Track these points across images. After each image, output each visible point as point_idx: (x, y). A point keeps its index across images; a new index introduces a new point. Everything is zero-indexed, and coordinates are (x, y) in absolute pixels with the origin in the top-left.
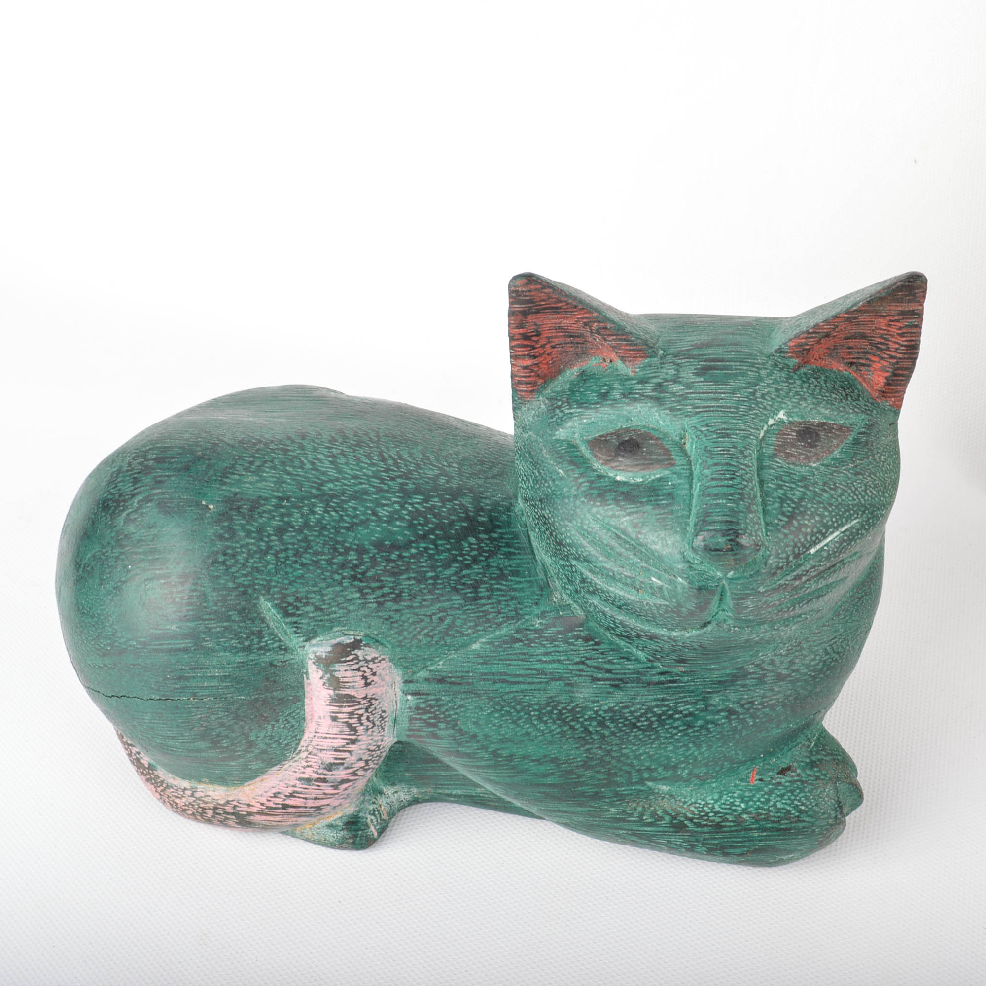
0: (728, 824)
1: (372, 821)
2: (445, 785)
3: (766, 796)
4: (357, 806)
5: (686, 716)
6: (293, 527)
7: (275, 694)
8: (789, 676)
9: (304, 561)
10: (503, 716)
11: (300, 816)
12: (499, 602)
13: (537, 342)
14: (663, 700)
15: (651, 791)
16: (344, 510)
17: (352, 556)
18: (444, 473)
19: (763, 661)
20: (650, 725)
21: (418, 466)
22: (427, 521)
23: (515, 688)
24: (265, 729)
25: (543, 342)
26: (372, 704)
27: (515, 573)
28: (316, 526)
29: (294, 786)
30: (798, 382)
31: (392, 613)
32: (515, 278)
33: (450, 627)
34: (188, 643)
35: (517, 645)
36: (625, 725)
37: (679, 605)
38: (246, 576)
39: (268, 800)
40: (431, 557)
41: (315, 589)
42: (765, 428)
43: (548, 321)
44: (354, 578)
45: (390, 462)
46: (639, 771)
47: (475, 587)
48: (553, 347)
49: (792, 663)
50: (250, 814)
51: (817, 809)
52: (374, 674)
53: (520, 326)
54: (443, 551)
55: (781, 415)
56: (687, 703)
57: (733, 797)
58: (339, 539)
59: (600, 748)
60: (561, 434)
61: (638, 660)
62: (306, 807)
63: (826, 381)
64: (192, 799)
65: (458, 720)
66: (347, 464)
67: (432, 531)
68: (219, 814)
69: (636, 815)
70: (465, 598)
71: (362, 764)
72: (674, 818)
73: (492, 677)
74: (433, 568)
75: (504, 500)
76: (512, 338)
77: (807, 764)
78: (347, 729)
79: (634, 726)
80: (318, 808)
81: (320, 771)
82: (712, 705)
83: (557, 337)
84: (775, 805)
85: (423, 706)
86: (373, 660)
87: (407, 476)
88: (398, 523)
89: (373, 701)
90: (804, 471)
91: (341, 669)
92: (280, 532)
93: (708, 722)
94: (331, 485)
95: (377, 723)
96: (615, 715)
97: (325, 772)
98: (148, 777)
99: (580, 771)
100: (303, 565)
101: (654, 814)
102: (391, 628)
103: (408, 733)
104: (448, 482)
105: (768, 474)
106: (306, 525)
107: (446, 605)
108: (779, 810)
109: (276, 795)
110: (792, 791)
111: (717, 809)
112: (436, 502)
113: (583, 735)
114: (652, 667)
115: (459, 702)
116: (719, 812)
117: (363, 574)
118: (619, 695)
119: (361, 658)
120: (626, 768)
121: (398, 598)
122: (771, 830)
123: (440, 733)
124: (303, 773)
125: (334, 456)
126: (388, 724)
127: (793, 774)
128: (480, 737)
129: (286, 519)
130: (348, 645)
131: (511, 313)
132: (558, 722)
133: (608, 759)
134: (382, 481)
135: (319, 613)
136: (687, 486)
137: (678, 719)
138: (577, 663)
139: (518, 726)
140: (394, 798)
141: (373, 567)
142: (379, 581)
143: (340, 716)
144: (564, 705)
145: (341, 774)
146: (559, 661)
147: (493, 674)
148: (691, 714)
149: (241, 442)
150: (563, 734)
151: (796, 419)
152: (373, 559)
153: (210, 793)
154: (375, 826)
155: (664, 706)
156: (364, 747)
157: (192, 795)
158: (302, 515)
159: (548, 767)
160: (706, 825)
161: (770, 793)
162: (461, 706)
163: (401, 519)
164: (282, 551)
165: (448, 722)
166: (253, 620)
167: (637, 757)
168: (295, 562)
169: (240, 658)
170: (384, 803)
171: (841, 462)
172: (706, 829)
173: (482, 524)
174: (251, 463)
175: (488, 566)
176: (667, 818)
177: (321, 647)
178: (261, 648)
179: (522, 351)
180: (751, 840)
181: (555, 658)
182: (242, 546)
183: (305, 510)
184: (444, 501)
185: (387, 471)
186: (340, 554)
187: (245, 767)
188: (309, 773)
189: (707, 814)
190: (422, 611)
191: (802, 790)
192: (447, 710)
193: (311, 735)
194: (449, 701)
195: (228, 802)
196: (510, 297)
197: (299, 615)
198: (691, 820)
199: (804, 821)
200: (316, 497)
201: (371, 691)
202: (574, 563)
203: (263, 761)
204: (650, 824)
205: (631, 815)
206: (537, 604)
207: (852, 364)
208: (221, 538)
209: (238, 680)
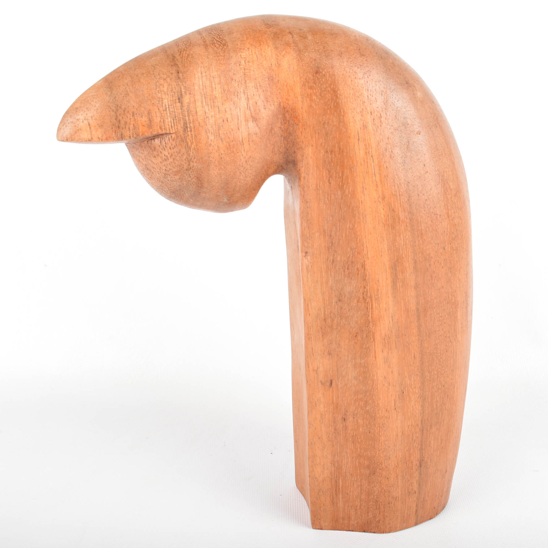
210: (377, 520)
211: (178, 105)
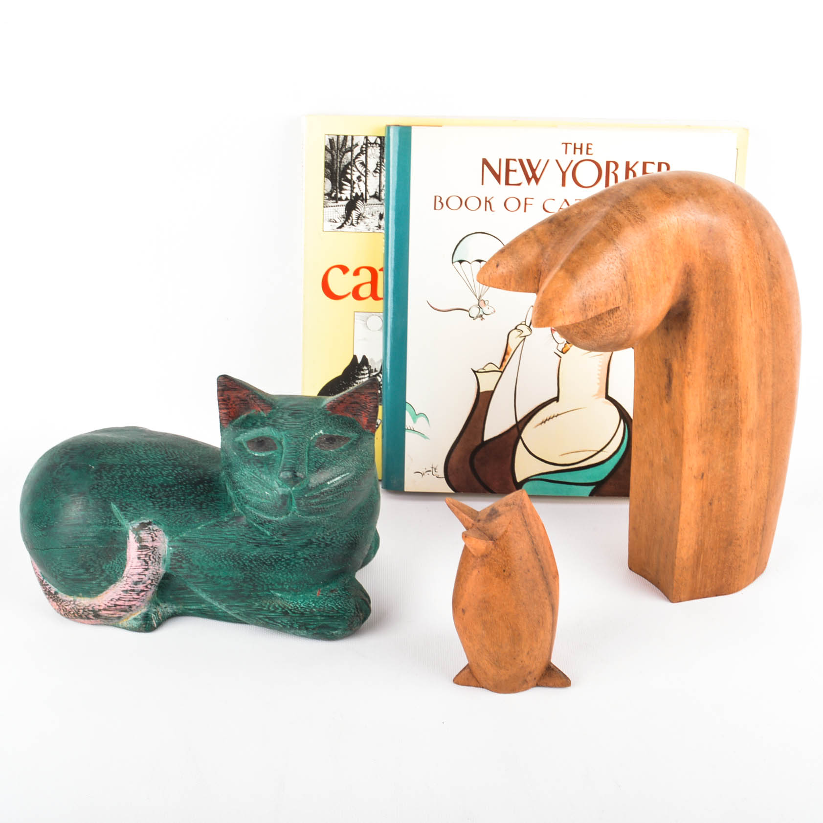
0: (307, 613)
1: (154, 617)
2: (188, 603)
3: (324, 601)
4: (147, 608)
5: (286, 560)
6: (126, 476)
7: (115, 546)
8: (331, 545)
9: (131, 489)
10: (209, 557)
11: (122, 611)
12: (211, 510)
13: (229, 403)
14: (277, 552)
15: (273, 595)
16: (148, 470)
17: (150, 489)
18: (192, 459)
19: (319, 537)
20: (271, 563)
21: (181, 456)
22: (183, 477)
23: (215, 545)
24: (110, 563)
25: (231, 403)
26: (155, 550)
27: (219, 500)
28: (136, 476)
29: (120, 595)
30: (330, 420)
31: (165, 512)
32: (220, 376)
33: (190, 519)
34: (81, 521)
35: (217, 528)
36: (261, 563)
37: (276, 503)
38: (106, 494)
39: (108, 603)
40: (183, 491)
41: (134, 501)
42: (314, 436)
43: (233, 394)
44: (151, 497)
45: (169, 454)
46: (267, 585)
47: (201, 504)
48: (236, 405)
49: (332, 539)
50: (100, 610)
51: (346, 607)
52: (156, 536)
53: (222, 396)
54: (188, 489)
55: (321, 432)
56: (287, 554)
57: (309, 601)
58: (145, 482)
59: (250, 573)
60: (238, 439)
61: (267, 535)
62: (124, 606)
63: (342, 420)
64: (73, 606)
65: (190, 559)
66: (151, 454)
67: (184, 481)
68: (86, 612)
69: (267, 607)
70: (196, 508)
71: (150, 581)
72: (283, 609)
73: (205, 540)
74: (184, 495)
75: (217, 471)
76: (219, 401)
77: (343, 589)
78: (144, 563)
79: (265, 563)
80: (130, 607)
81: (132, 586)
82: (298, 556)
83: (237, 401)
84: (327, 605)
85: (176, 552)
86: (156, 530)
87: (175, 459)
88: (171, 477)
89: (155, 549)
90: (326, 452)
91: (143, 533)
92: (121, 478)
93: (296, 563)
94: (143, 461)
95: (157, 560)
96: (257, 559)
97: (134, 586)
98: (54, 599)
99: (242, 584)
100: (130, 491)
101: (274, 607)
102: (165, 518)
103: (170, 567)
104: (194, 463)
105: (312, 452)
106: (132, 476)
107: (189, 510)
108: (329, 607)
109: (112, 600)
110: (335, 600)
111: (302, 606)
112: (187, 470)
113: (243, 567)
114: (272, 538)
115: (191, 550)
116: (303, 607)
117: (154, 496)
118: (258, 550)
119: (151, 529)
120: (262, 583)
121: (168, 506)
122: (326, 616)
123: (183, 566)
124: (125, 587)
125: (145, 450)
126: (162, 562)
127: (336, 593)
128: (200, 568)
129: (124, 473)
130: (146, 523)
131: (218, 390)
132: (233, 561)
133: (253, 578)
134: (165, 460)
135: (135, 510)
136: (280, 457)
137: (283, 561)
138: (242, 536)
139: (216, 562)
140: (165, 610)
141: (159, 493)
142: (161, 499)
143: (141, 556)
144: (235, 553)
145: (141, 587)
146: (234, 535)
147: (206, 539)
148: (288, 559)
149: (107, 443)
150: (234, 566)
151: (327, 434)
152: (159, 490)
153: (82, 602)
154: (155, 620)
155: (277, 555)
156: (151, 572)
157: (74, 604)
158: (131, 472)
159: (228, 582)
160: (297, 613)
161: (326, 600)
162: (193, 552)
163: (172, 476)
164: (121, 485)
165: (186, 560)
166: (108, 512)
167: (266, 578)
168: (127, 490)
169: (101, 528)
170: (160, 611)
171: (343, 450)
172: (297, 615)
173: (206, 480)
174: (111, 451)
175: (207, 496)
176: (280, 609)
177: (136, 524)
178: (110, 524)
179: (223, 406)
180: (317, 621)
181: (232, 533)
182: (105, 483)
183: (132, 470)
184: (190, 470)
185: (168, 457)
186: (145, 488)
187: (99, 585)
188: (128, 587)
189: (298, 608)
190: (177, 512)
191: (340, 599)
192: (186, 554)
193: (129, 568)
194: (187, 550)
195: (90, 605)
196: (218, 384)
197: (127, 511)
198: (290, 610)
199: (340, 613)
200: (137, 465)
201: (155, 544)
202: (239, 490)
203: (107, 581)
204: (273, 612)
205: (264, 607)
206: (226, 512)
207: (355, 415)
208: (97, 479)
209: (99, 538)
210: (728, 583)
211: (625, 282)
